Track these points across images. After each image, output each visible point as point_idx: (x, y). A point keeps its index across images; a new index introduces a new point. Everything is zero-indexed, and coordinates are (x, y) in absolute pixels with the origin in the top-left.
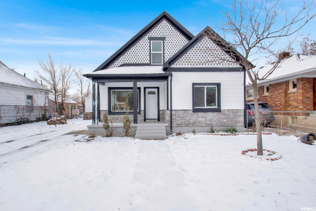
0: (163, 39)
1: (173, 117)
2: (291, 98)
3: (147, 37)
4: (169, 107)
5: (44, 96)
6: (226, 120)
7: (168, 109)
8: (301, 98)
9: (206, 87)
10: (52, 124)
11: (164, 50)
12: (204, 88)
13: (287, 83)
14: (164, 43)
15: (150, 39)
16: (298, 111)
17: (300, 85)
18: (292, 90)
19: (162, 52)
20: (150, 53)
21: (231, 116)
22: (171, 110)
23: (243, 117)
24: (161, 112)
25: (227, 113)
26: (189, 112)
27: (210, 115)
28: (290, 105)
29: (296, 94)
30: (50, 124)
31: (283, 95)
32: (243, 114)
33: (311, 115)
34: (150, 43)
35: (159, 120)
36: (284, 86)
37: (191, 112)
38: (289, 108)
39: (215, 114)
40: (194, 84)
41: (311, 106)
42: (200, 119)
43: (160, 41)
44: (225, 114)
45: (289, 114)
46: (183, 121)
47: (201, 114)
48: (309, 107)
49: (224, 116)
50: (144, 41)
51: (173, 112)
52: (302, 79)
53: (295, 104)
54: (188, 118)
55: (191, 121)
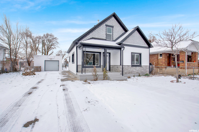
0: (113, 27)
1: (123, 69)
2: (160, 61)
3: (105, 24)
4: (122, 64)
5: (3, 52)
6: (143, 71)
7: (121, 65)
8: (164, 61)
9: (135, 54)
10: (27, 75)
11: (113, 33)
12: (135, 55)
13: (158, 54)
14: (113, 29)
15: (107, 26)
16: (163, 66)
17: (163, 56)
18: (159, 58)
19: (112, 34)
20: (106, 34)
21: (145, 68)
22: (123, 66)
23: (149, 69)
24: (111, 67)
25: (144, 67)
26: (130, 66)
27: (138, 68)
28: (159, 64)
29: (162, 60)
30: (26, 75)
31: (156, 59)
32: (148, 68)
33: (167, 68)
34: (106, 28)
35: (110, 71)
36: (156, 56)
37: (130, 67)
38: (159, 65)
39: (139, 67)
40: (132, 53)
41: (167, 65)
42: (134, 70)
43: (111, 28)
44: (143, 68)
45: (158, 68)
46: (127, 71)
47: (134, 68)
48: (166, 65)
49: (142, 69)
50: (103, 26)
51: (124, 67)
52: (164, 53)
53: (161, 63)
54: (129, 70)
55: (131, 71)
